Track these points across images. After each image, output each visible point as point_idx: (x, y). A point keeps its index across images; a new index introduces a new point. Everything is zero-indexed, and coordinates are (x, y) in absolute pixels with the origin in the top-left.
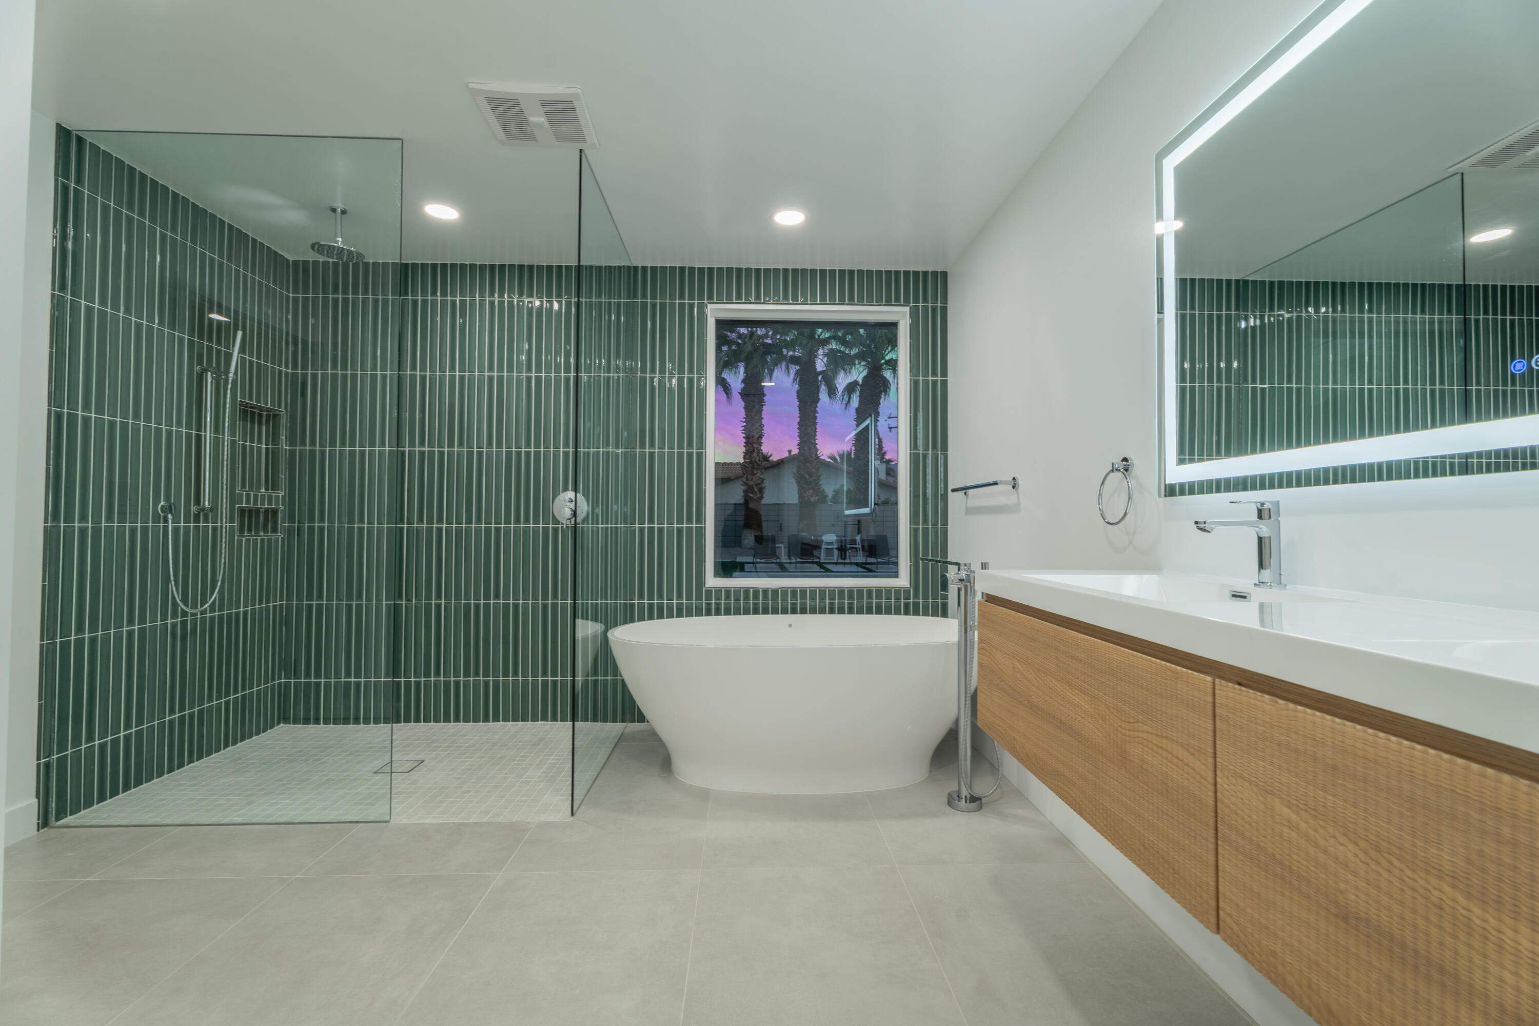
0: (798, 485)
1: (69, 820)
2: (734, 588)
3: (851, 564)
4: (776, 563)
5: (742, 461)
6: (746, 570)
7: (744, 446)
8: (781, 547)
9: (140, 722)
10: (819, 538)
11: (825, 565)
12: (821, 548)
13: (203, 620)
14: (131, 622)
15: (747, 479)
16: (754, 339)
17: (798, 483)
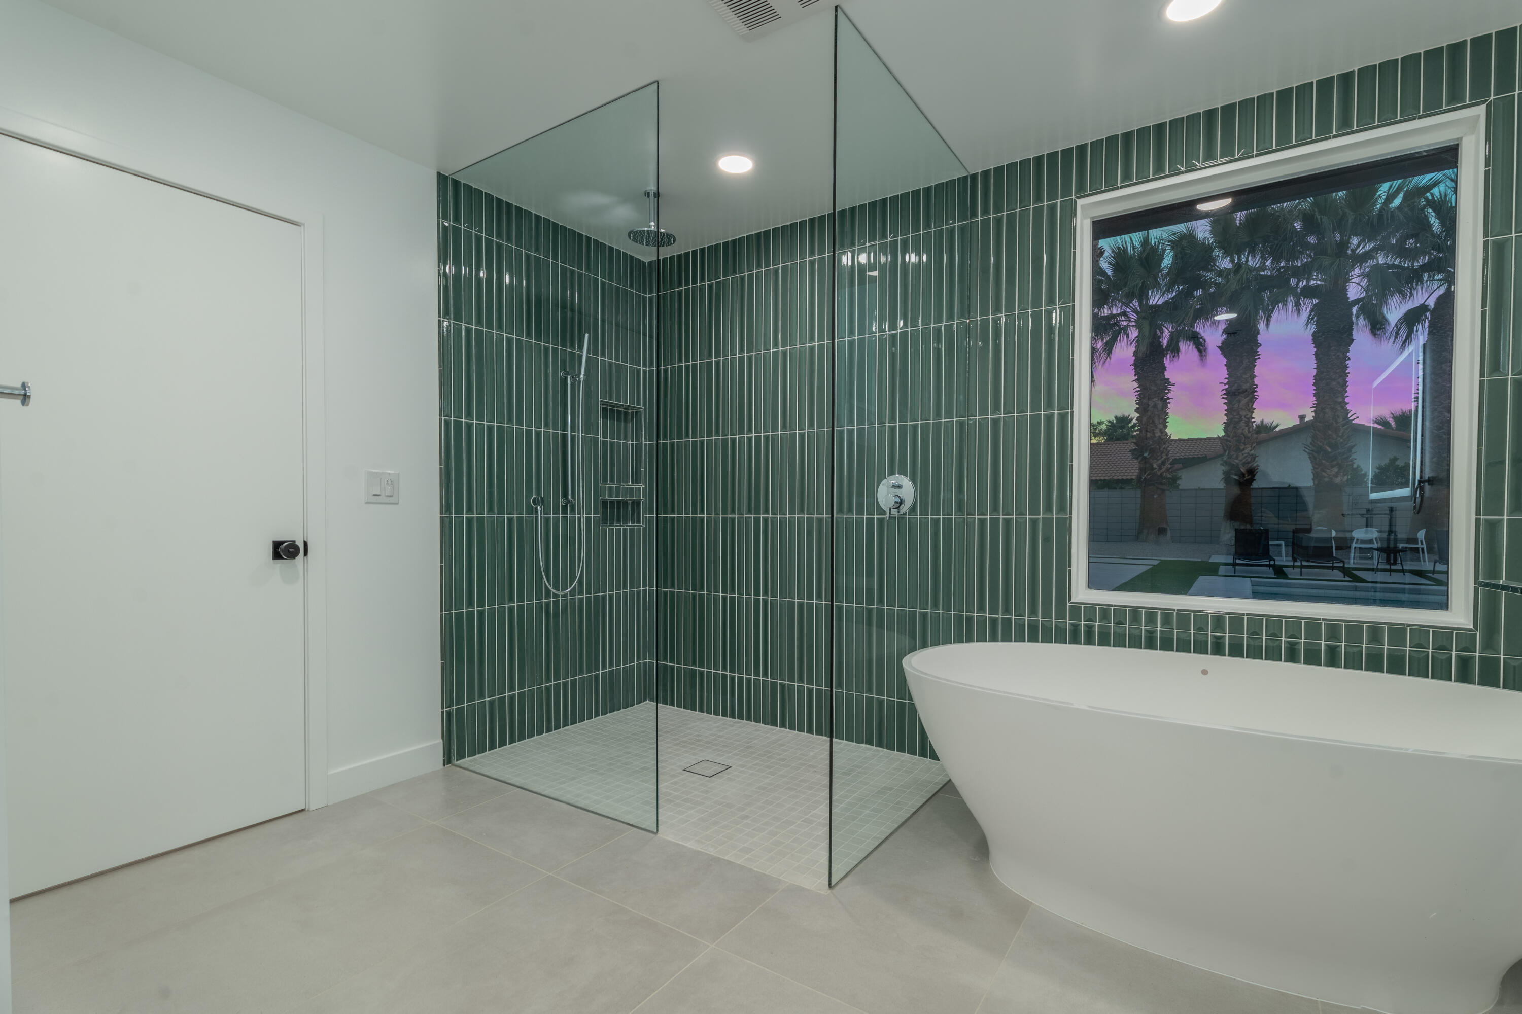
0: (1312, 462)
1: (466, 761)
2: (1115, 606)
3: (1403, 571)
4: (1269, 566)
5: (1222, 434)
6: (1219, 574)
7: (1225, 415)
8: (1280, 545)
9: (521, 686)
10: (1348, 535)
11: (1354, 572)
12: (1350, 547)
13: (573, 601)
14: (511, 599)
15: (1230, 457)
16: (1241, 273)
17: (1313, 458)
